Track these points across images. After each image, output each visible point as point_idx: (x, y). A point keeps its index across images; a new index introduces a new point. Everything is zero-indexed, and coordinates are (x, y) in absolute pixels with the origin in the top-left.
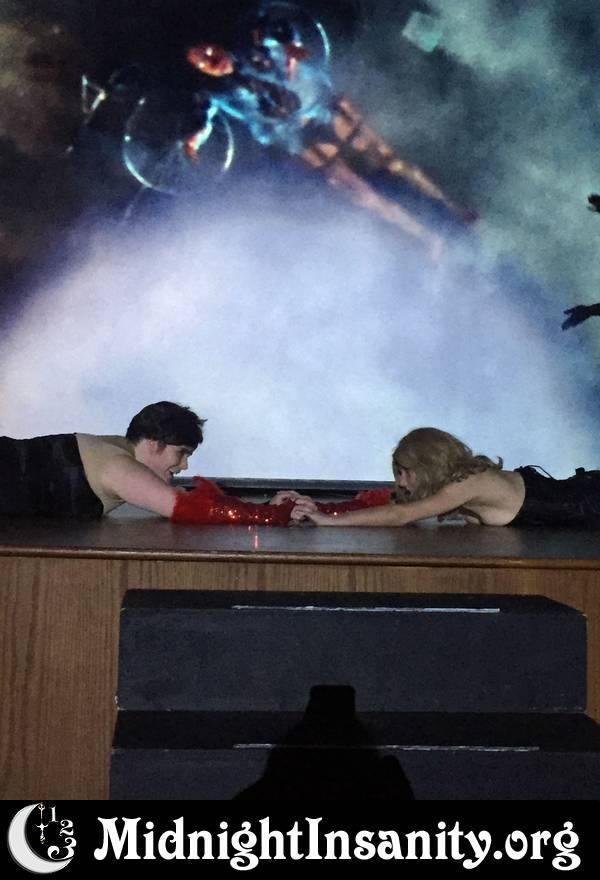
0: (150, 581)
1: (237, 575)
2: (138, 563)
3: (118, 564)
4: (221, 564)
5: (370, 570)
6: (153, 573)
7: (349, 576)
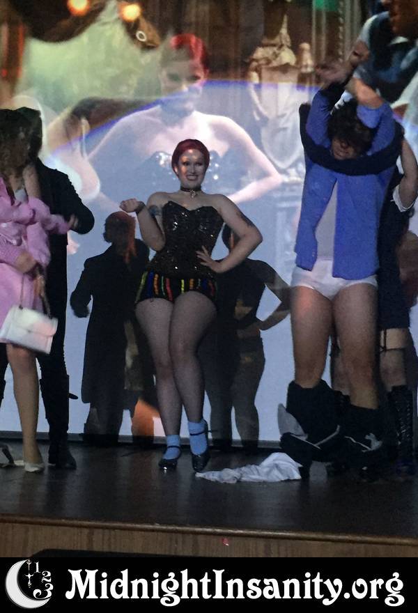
0: (109, 546)
1: (177, 544)
2: (101, 530)
3: (86, 531)
4: (164, 534)
5: (282, 542)
6: (113, 540)
7: (266, 546)
